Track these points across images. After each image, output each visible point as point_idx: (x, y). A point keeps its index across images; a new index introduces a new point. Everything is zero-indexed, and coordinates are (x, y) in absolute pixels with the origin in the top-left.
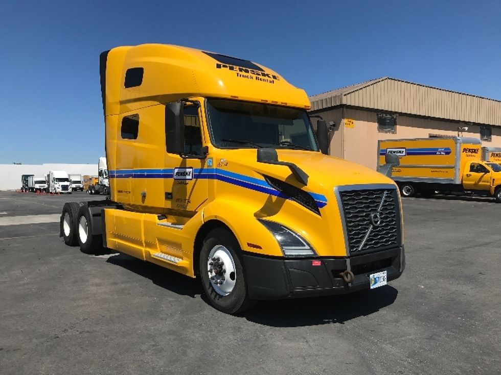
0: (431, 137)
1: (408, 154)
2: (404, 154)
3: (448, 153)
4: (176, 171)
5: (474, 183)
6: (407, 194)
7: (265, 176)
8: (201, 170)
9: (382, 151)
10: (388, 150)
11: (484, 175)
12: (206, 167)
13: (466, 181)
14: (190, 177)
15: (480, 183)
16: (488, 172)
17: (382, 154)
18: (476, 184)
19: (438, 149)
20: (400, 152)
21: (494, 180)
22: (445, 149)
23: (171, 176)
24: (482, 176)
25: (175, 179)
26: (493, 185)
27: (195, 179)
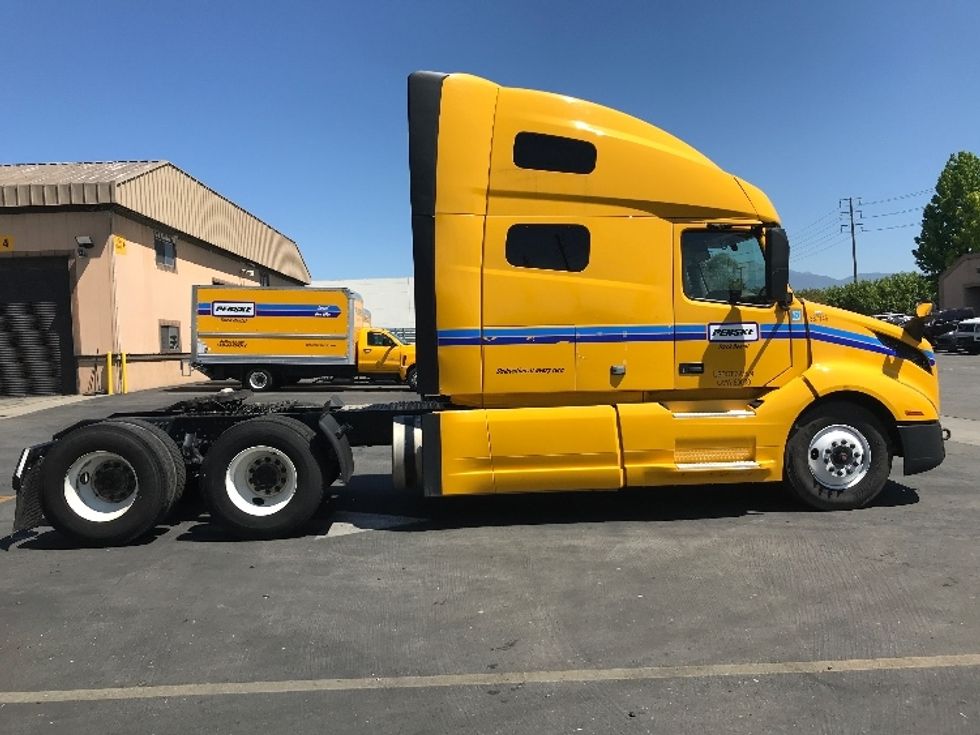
0: (215, 283)
1: (259, 314)
2: (251, 313)
3: (334, 315)
4: (713, 328)
5: (375, 362)
6: (255, 387)
7: (877, 333)
8: (777, 326)
9: (201, 306)
10: (216, 305)
11: (390, 349)
12: (786, 321)
13: (363, 359)
14: (754, 336)
15: (387, 362)
16: (396, 345)
17: (201, 313)
18: (380, 364)
19: (317, 307)
20: (242, 309)
21: (405, 357)
22: (331, 308)
23: (702, 337)
24: (388, 352)
25: (711, 341)
26: (404, 364)
27: (765, 340)
